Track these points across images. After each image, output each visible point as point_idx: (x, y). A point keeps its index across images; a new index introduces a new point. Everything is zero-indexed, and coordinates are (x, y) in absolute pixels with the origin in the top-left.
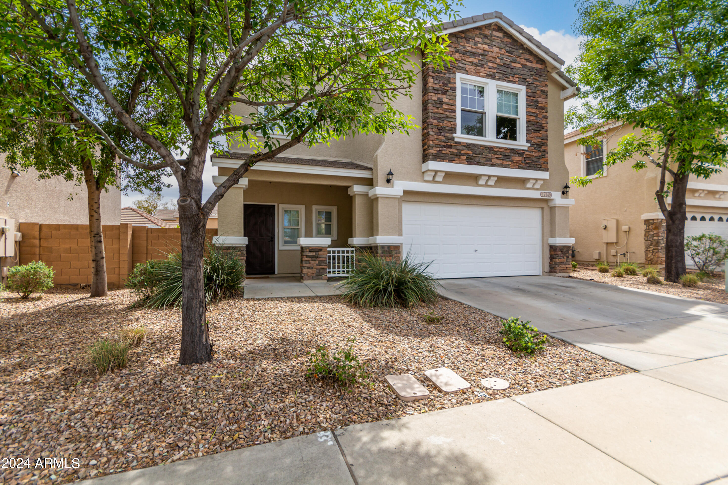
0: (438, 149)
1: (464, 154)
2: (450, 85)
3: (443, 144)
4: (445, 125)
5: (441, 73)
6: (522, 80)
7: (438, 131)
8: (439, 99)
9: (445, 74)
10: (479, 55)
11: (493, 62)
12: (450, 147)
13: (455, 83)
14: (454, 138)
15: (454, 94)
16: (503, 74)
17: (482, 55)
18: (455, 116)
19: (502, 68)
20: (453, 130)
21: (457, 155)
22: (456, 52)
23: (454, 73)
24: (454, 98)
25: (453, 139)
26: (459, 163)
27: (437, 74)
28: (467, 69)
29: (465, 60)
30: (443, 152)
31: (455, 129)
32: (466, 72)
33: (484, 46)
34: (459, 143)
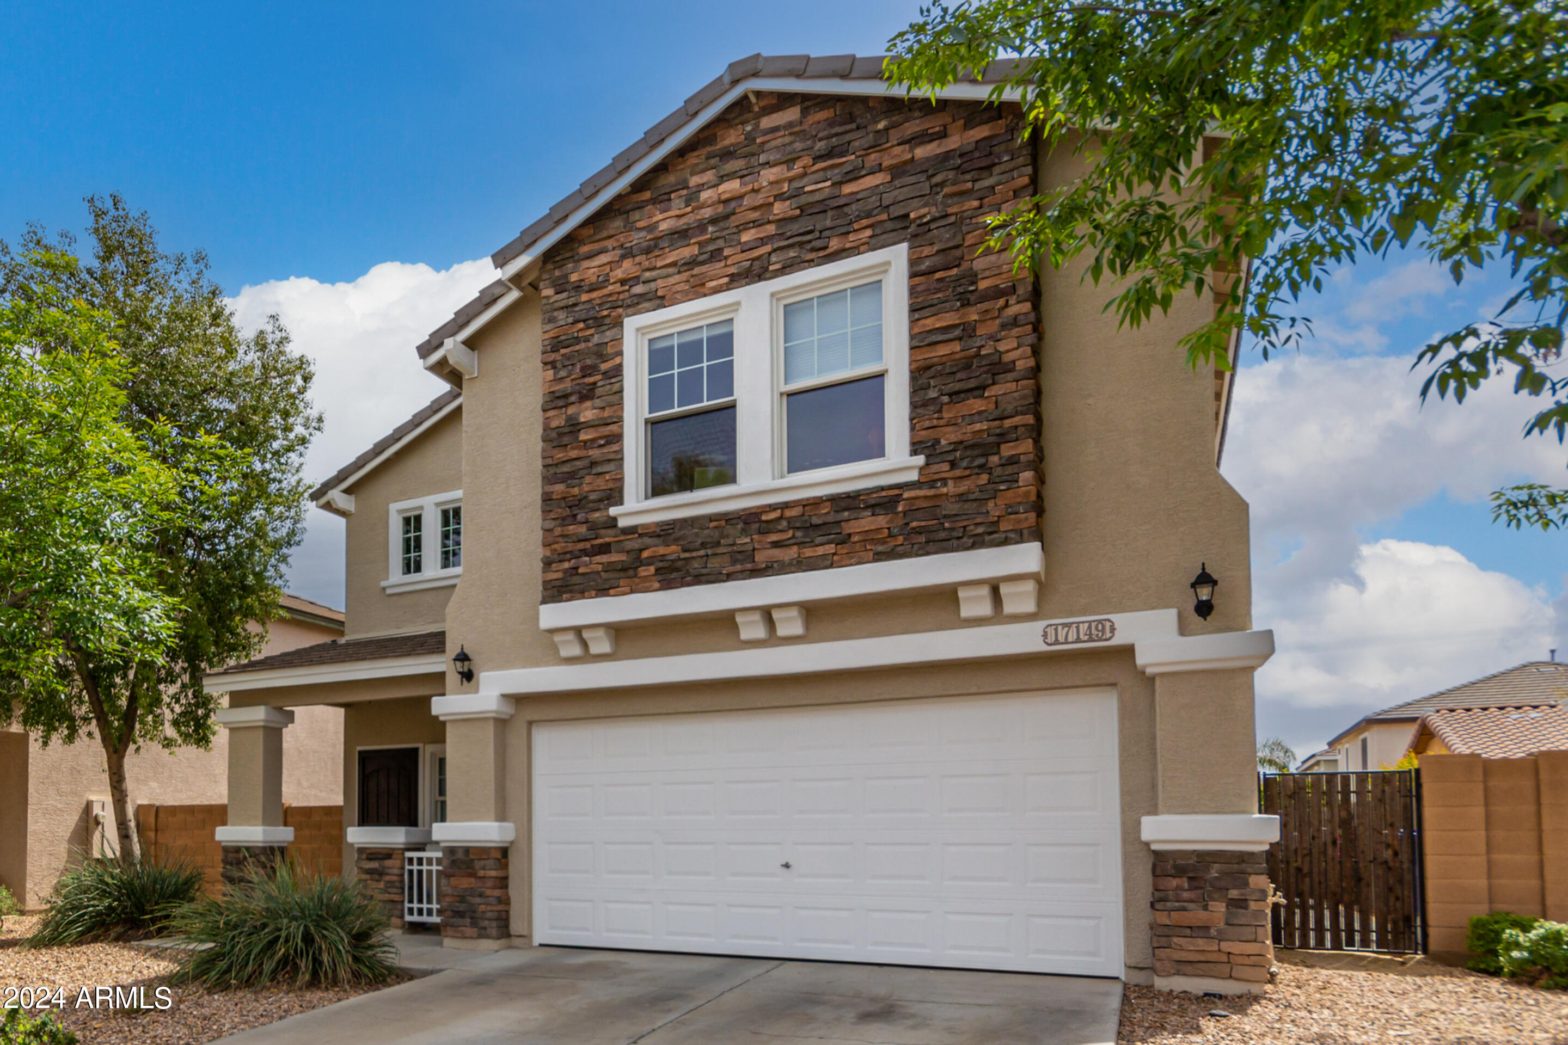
0: (566, 565)
1: (650, 561)
2: (604, 367)
3: (581, 546)
4: (586, 488)
5: (577, 340)
6: (890, 225)
7: (568, 512)
8: (569, 418)
9: (587, 340)
10: (701, 227)
11: (757, 224)
12: (605, 549)
13: (620, 353)
14: (614, 519)
15: (616, 387)
16: (801, 244)
17: (714, 221)
18: (621, 451)
19: (795, 228)
20: (615, 495)
21: (624, 570)
22: (623, 257)
23: (619, 324)
24: (614, 399)
25: (612, 522)
26: (632, 592)
27: (563, 351)
28: (660, 293)
29: (654, 268)
30: (581, 570)
31: (621, 490)
32: (658, 302)
33: (722, 188)
34: (632, 530)
